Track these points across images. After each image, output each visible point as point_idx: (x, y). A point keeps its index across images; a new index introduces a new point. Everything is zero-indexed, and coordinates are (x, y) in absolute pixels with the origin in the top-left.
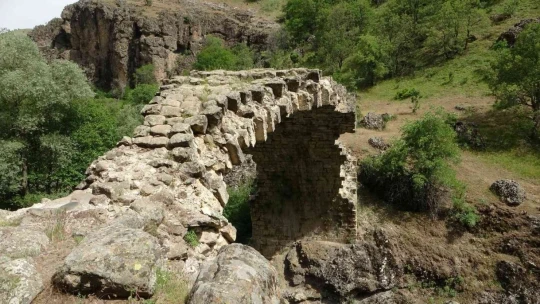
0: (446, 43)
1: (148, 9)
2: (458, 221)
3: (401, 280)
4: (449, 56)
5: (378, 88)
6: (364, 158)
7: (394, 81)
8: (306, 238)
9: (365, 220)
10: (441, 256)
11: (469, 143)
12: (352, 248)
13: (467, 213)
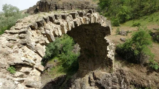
0: (151, 8)
1: (60, 2)
2: (151, 67)
3: (129, 87)
4: (152, 12)
5: (127, 23)
6: (117, 44)
7: (132, 21)
8: (96, 70)
9: (117, 65)
10: (144, 80)
11: (157, 40)
12: (111, 75)
13: (155, 65)
